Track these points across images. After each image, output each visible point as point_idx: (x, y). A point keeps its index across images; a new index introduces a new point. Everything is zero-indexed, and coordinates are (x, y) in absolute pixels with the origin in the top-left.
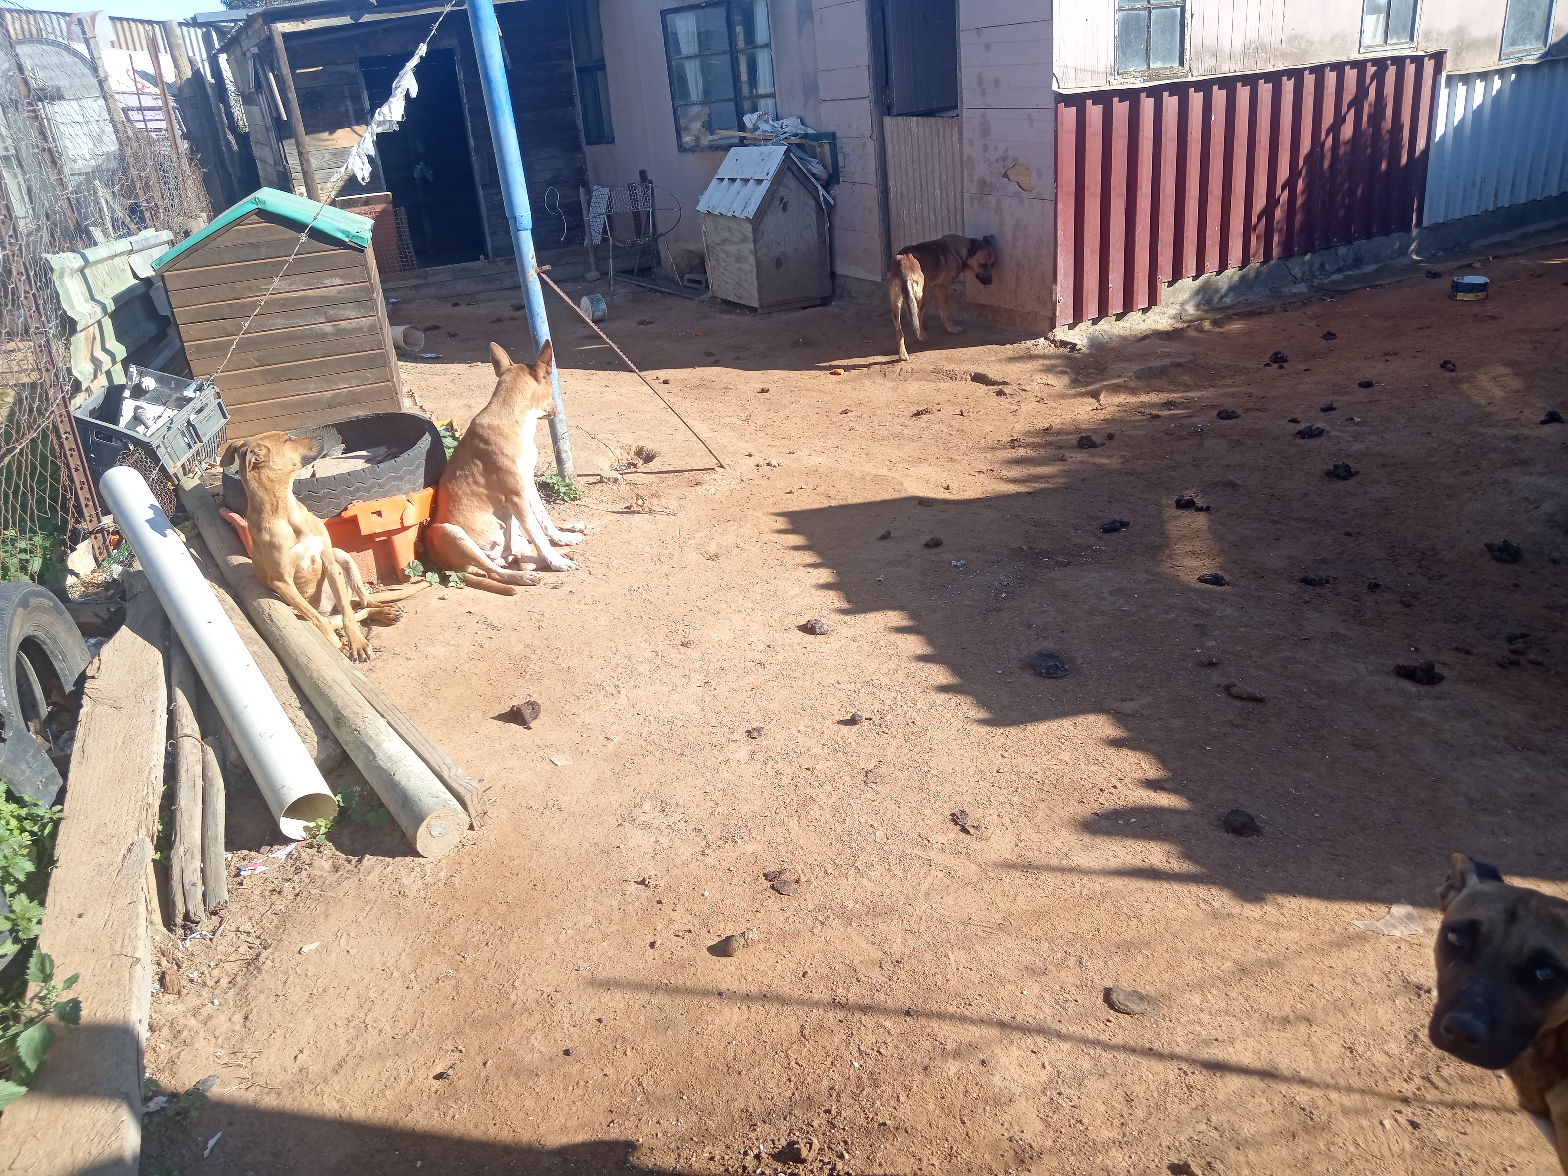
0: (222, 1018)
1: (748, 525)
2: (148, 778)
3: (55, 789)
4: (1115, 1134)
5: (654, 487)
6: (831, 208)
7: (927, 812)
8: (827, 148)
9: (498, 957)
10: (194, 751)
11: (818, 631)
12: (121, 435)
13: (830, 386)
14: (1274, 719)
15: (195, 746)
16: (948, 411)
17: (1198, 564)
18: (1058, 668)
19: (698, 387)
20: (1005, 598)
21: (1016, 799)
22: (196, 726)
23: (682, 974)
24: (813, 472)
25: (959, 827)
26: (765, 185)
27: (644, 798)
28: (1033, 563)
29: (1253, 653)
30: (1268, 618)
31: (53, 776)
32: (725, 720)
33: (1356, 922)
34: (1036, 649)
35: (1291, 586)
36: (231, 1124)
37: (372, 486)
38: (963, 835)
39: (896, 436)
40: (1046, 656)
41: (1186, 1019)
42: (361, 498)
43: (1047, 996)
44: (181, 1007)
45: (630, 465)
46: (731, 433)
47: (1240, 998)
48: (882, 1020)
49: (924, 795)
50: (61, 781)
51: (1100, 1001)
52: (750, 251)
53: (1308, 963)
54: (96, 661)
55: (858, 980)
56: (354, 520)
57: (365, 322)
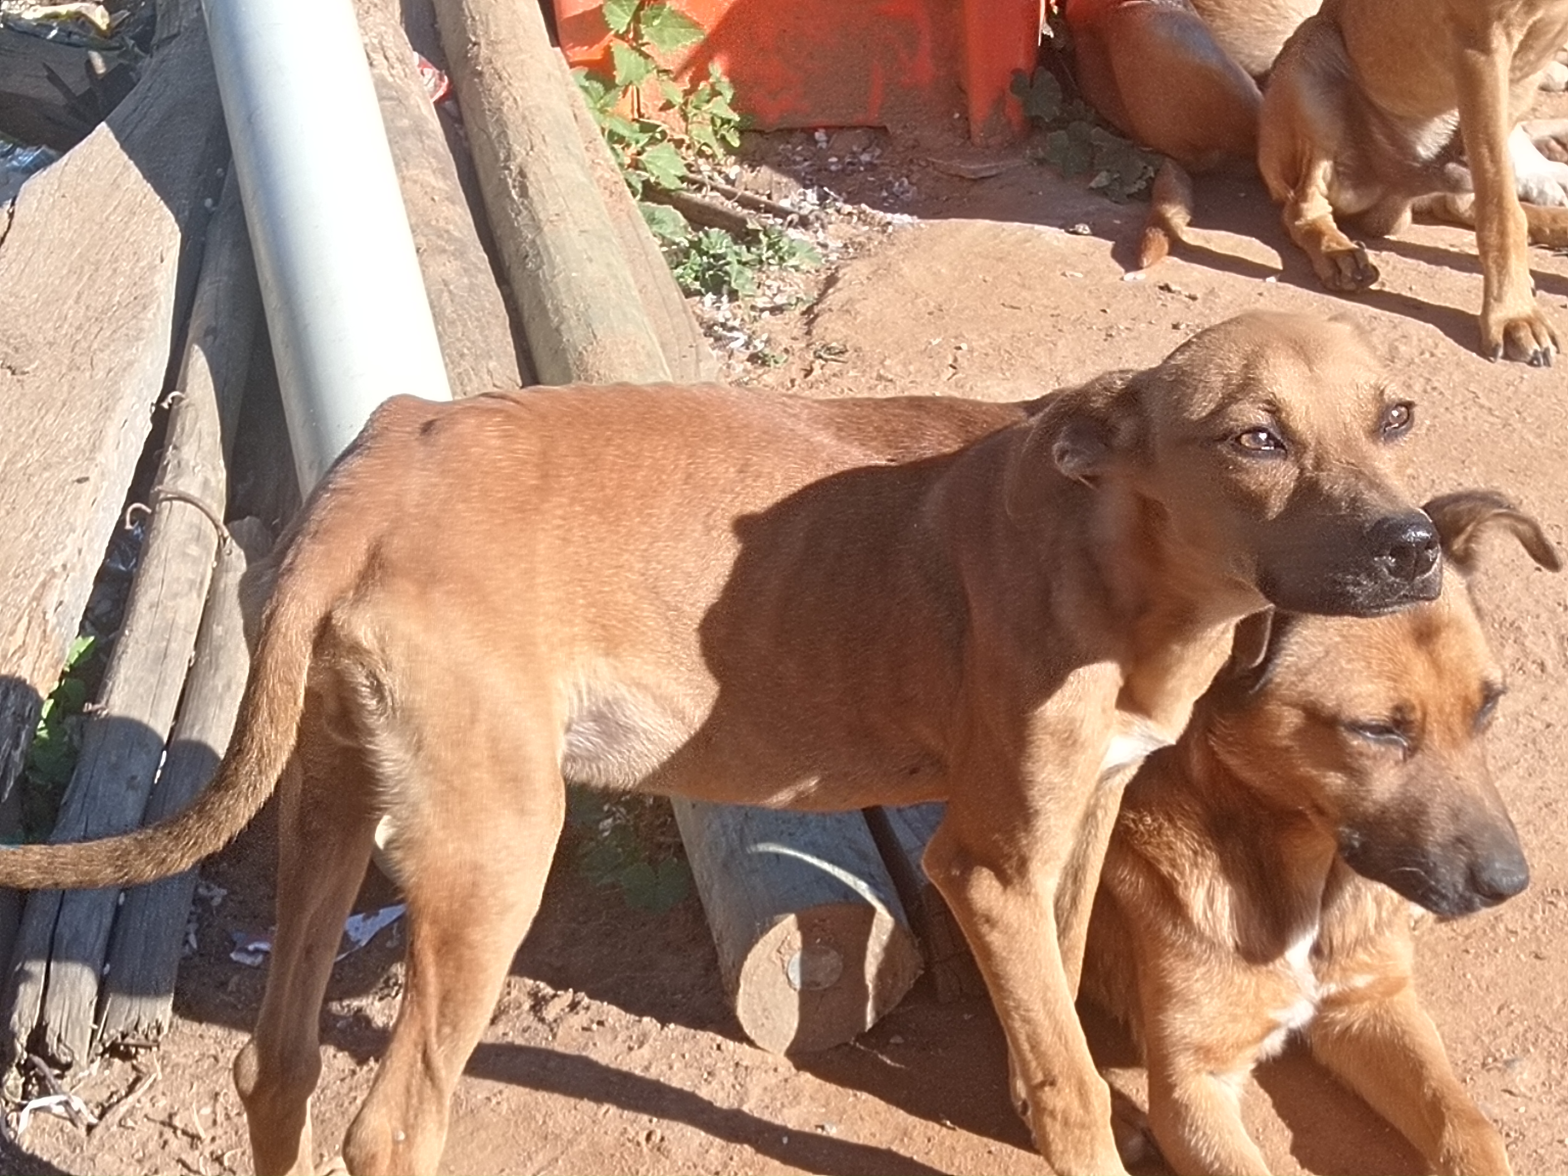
2: (38, 598)
10: (194, 550)
15: (199, 538)
22: (220, 477)
27: (1526, 1045)
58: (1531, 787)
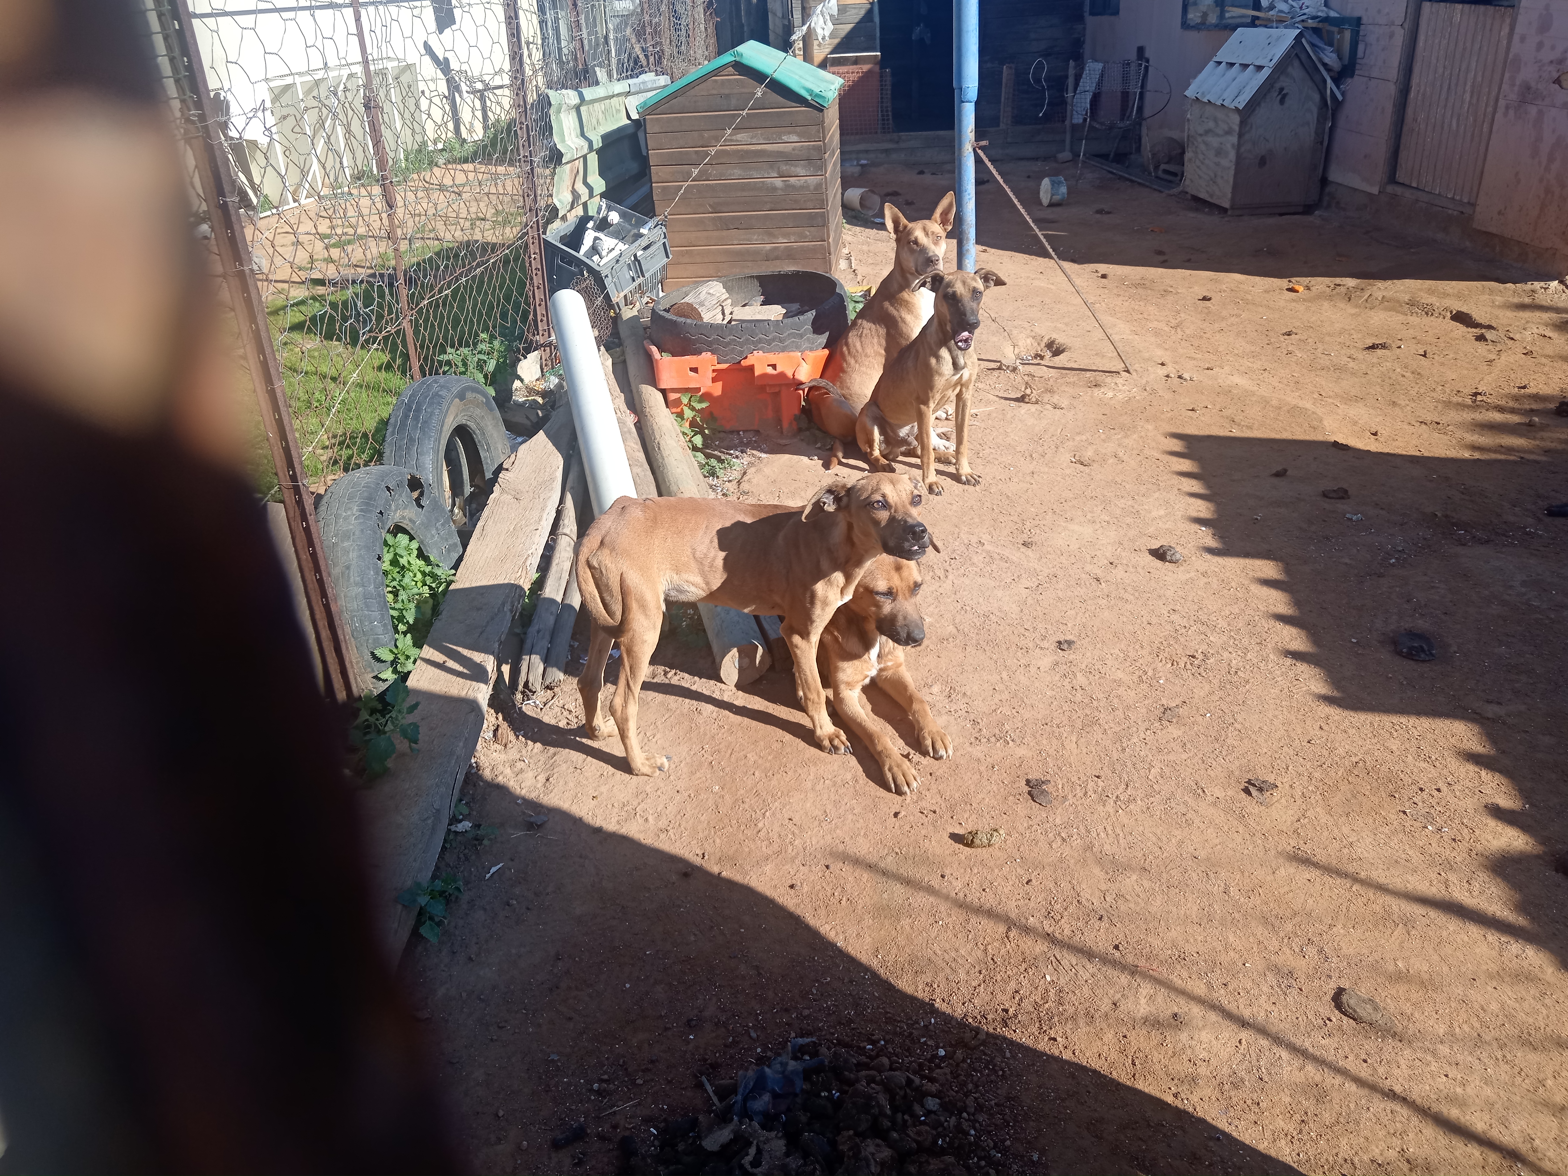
0: (530, 774)
1: (1135, 436)
2: (524, 563)
3: (456, 556)
4: (1291, 1127)
5: (1051, 382)
6: (1338, 105)
8: (1347, 35)
9: (760, 786)
10: (568, 549)
11: (1168, 558)
12: (580, 263)
13: (1282, 303)
15: (570, 544)
16: (1409, 349)
18: (1423, 650)
19: (1136, 286)
20: (1393, 565)
21: (1317, 775)
22: (575, 528)
23: (914, 848)
24: (1227, 392)
26: (1265, 73)
27: (936, 681)
28: (1443, 533)
31: (455, 545)
34: (1407, 626)
36: (512, 860)
37: (773, 340)
39: (1339, 369)
40: (1412, 634)
42: (761, 349)
43: (1270, 975)
44: (503, 757)
45: (1037, 356)
46: (1153, 339)
50: (461, 550)
51: (1328, 998)
52: (1233, 145)
54: (513, 456)
56: (751, 368)
57: (813, 180)
58: (937, 610)
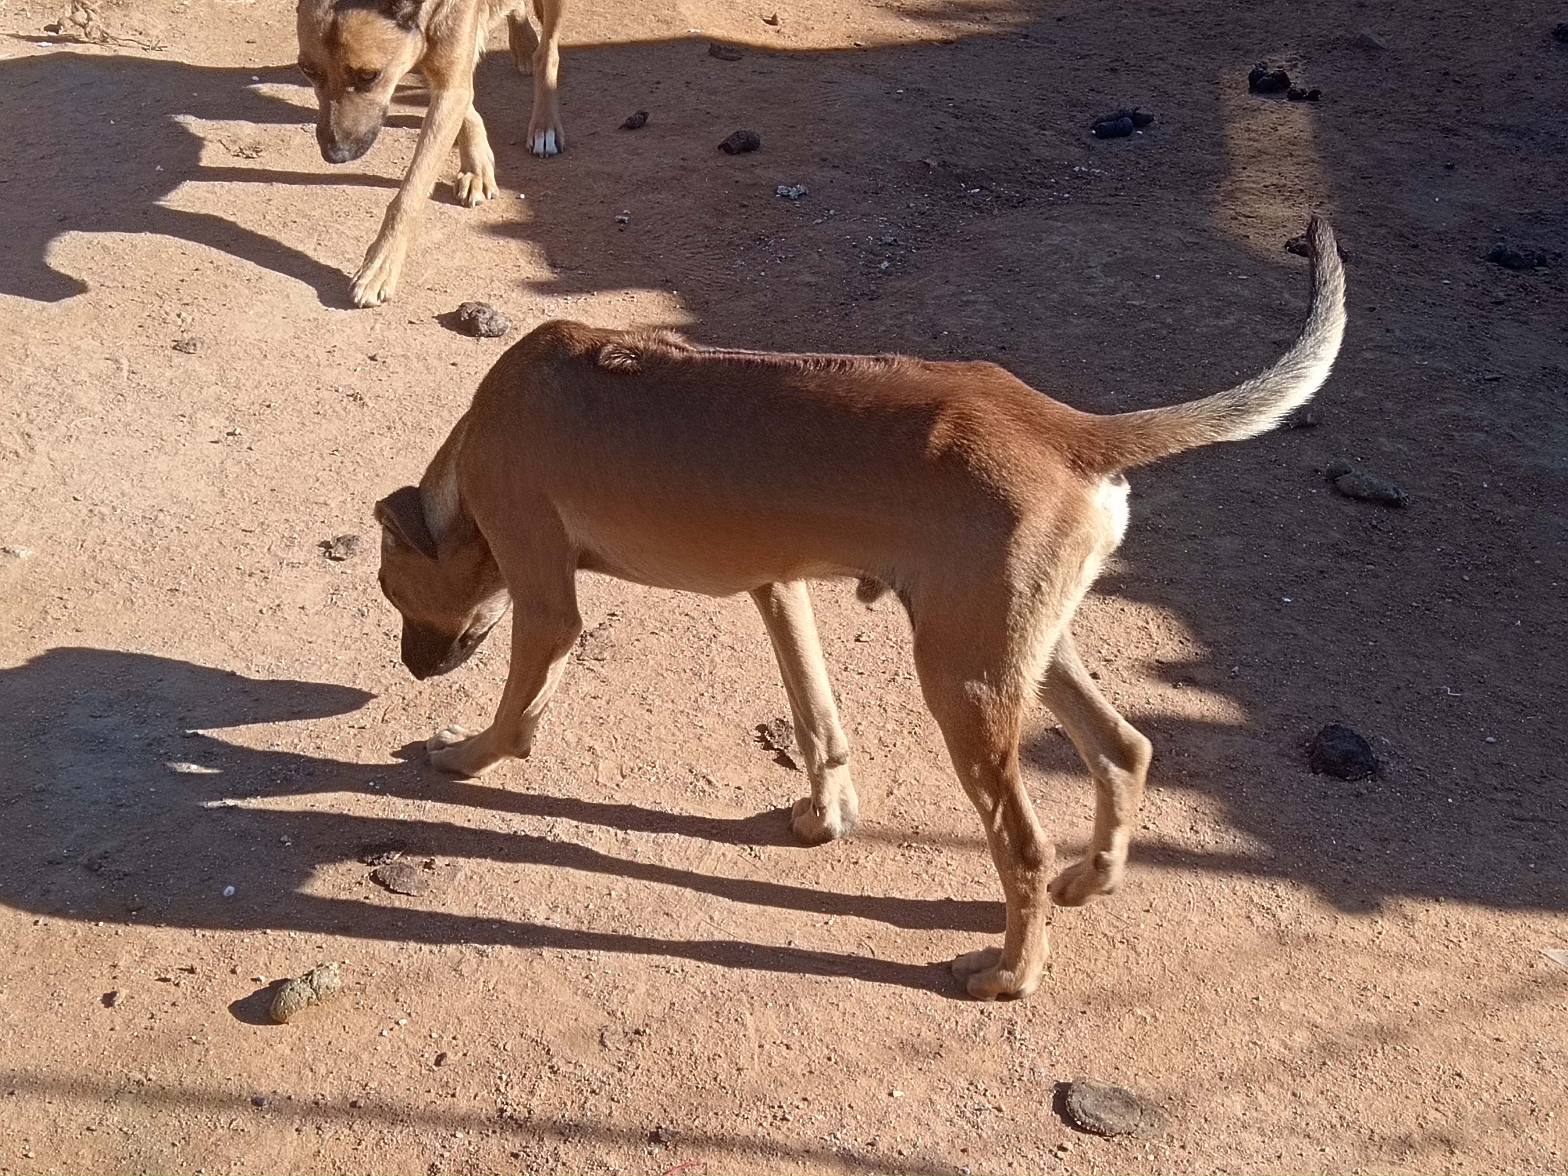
7: (708, 721)
11: (484, 328)
14: (1419, 543)
17: (1288, 213)
23: (174, 1060)
25: (773, 754)
28: (948, 198)
29: (1388, 405)
30: (1422, 332)
32: (272, 517)
33: (1551, 952)
35: (1472, 268)
38: (780, 770)
41: (1214, 1142)
43: (941, 1101)
47: (1321, 1100)
48: (601, 1152)
49: (702, 687)
51: (1046, 1109)
53: (1456, 1033)
55: (553, 1070)
